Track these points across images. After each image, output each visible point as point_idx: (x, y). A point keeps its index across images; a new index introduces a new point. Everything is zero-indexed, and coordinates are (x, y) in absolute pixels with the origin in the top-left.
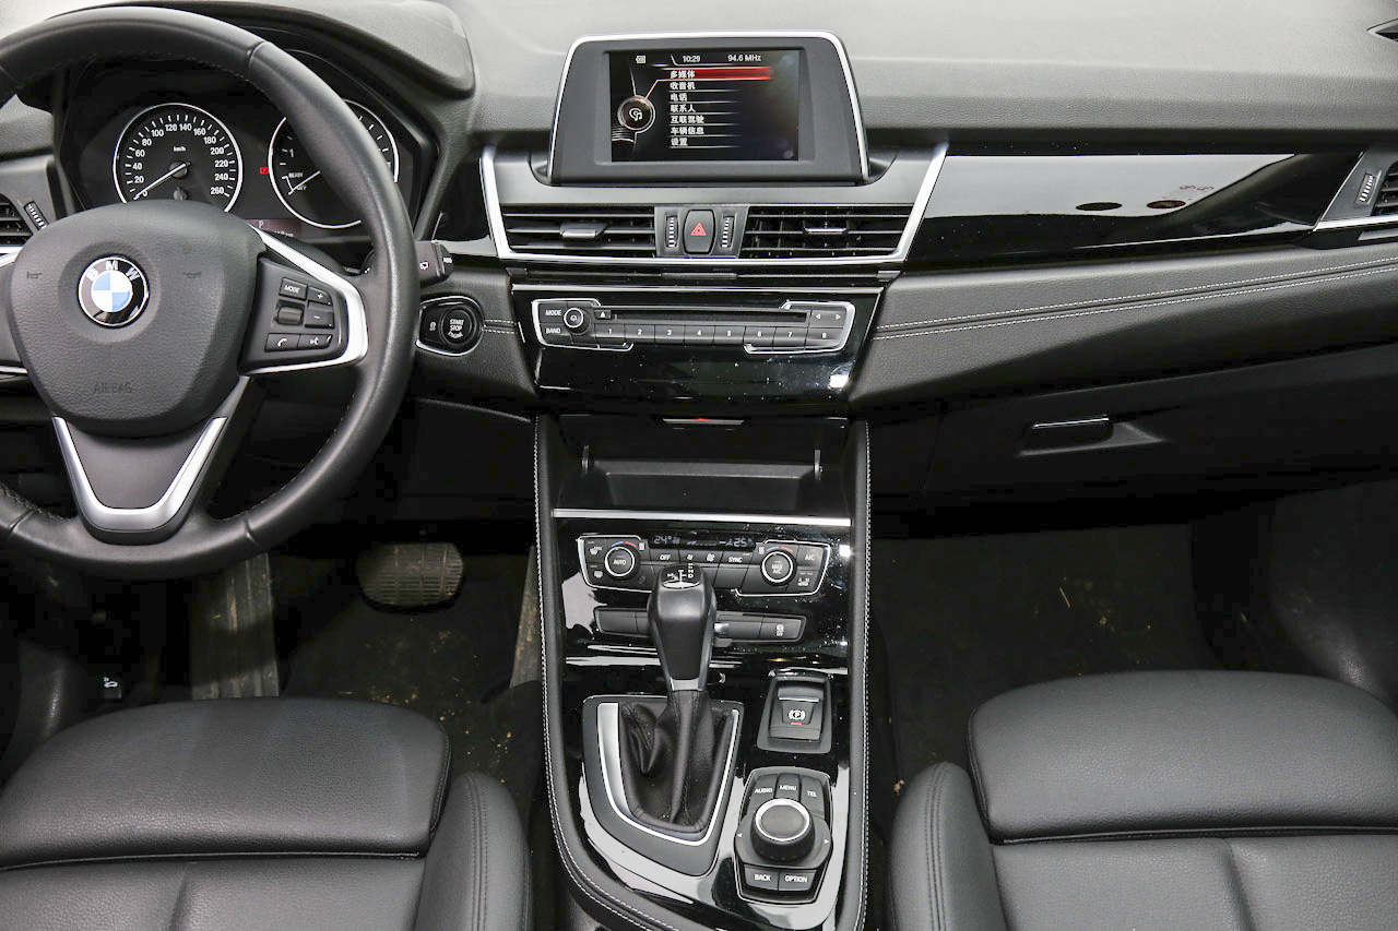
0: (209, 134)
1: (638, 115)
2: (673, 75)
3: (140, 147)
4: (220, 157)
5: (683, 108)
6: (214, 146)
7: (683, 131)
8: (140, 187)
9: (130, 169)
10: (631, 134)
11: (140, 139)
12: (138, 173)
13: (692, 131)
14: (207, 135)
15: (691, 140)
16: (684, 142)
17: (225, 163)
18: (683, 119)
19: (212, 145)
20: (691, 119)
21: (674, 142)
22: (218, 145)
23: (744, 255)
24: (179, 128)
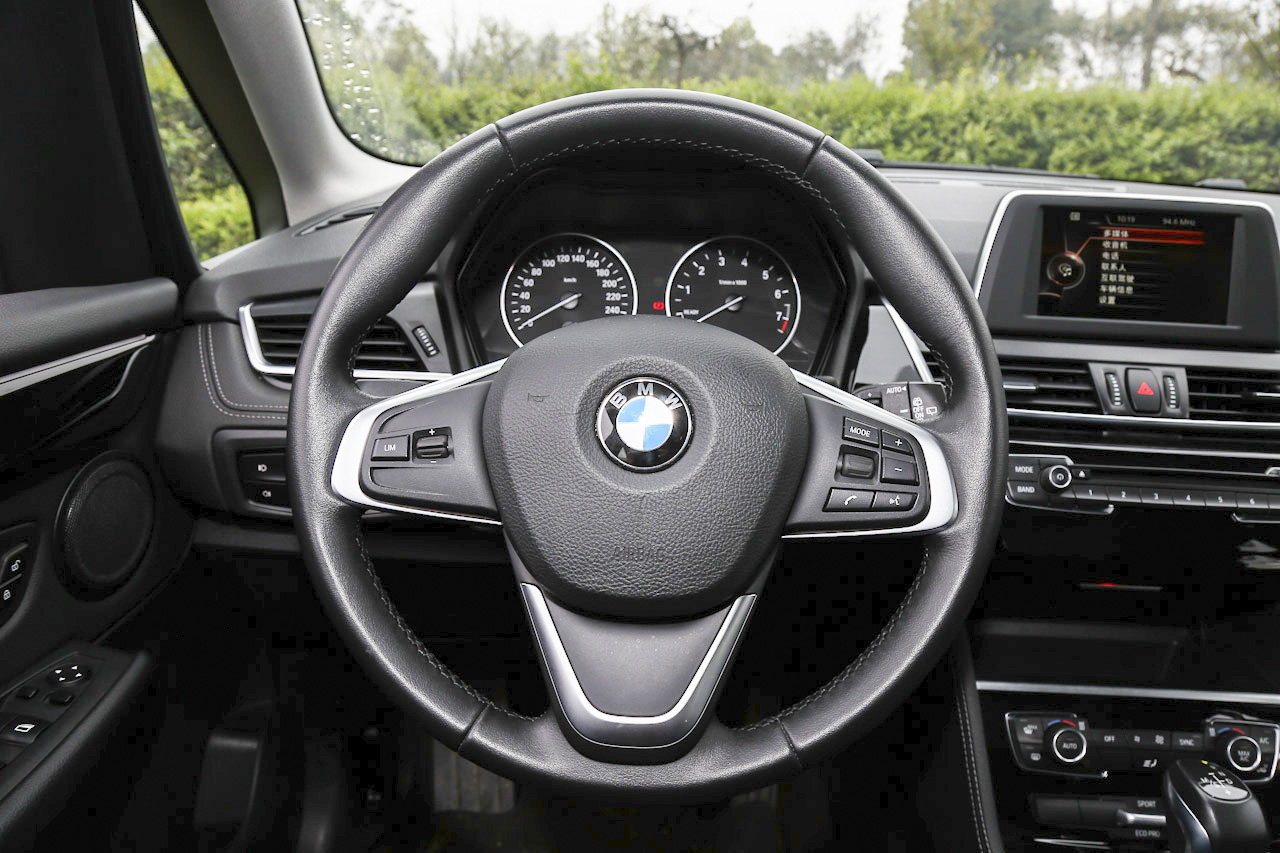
0: (603, 266)
1: (1068, 271)
2: (1107, 233)
3: (529, 276)
4: (612, 290)
5: (1114, 266)
6: (607, 278)
7: (1112, 289)
8: (526, 317)
9: (516, 298)
10: (1057, 289)
11: (530, 269)
12: (525, 302)
13: (1121, 290)
14: (600, 268)
15: (1119, 298)
16: (1112, 300)
17: (617, 297)
18: (1113, 278)
19: (604, 278)
20: (1122, 278)
21: (1103, 300)
22: (611, 277)
23: (1193, 416)
24: (571, 259)
